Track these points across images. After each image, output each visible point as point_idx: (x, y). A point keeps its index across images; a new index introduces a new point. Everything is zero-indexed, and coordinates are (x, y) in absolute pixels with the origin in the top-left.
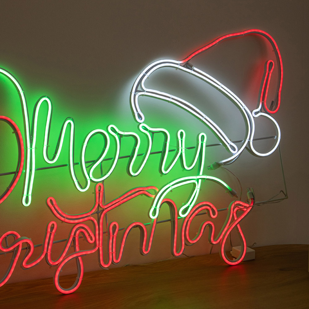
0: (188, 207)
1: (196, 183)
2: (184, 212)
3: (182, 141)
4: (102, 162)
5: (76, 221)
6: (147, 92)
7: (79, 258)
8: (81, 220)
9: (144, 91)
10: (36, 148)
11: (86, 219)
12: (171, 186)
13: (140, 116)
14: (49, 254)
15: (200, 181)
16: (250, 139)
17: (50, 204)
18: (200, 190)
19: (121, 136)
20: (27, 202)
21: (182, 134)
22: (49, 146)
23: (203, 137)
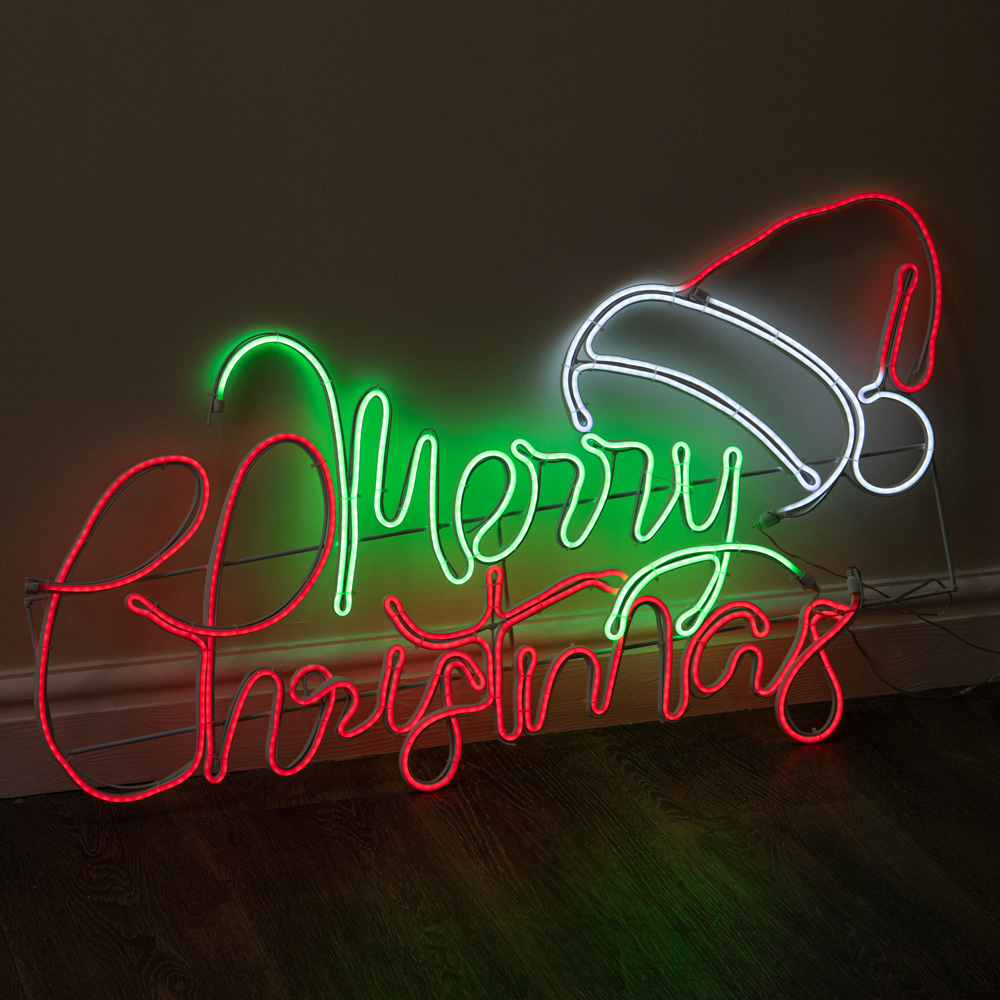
0: (698, 614)
1: (716, 560)
2: (688, 624)
3: (682, 467)
4: (500, 519)
5: (446, 645)
6: (598, 362)
7: (453, 720)
8: (456, 643)
9: (591, 361)
10: (359, 496)
11: (466, 640)
12: (654, 569)
13: (581, 417)
14: (389, 711)
15: (727, 555)
16: (852, 455)
17: (390, 610)
18: (728, 575)
19: (541, 463)
20: (343, 607)
21: (681, 453)
22: (386, 491)
23: (732, 457)
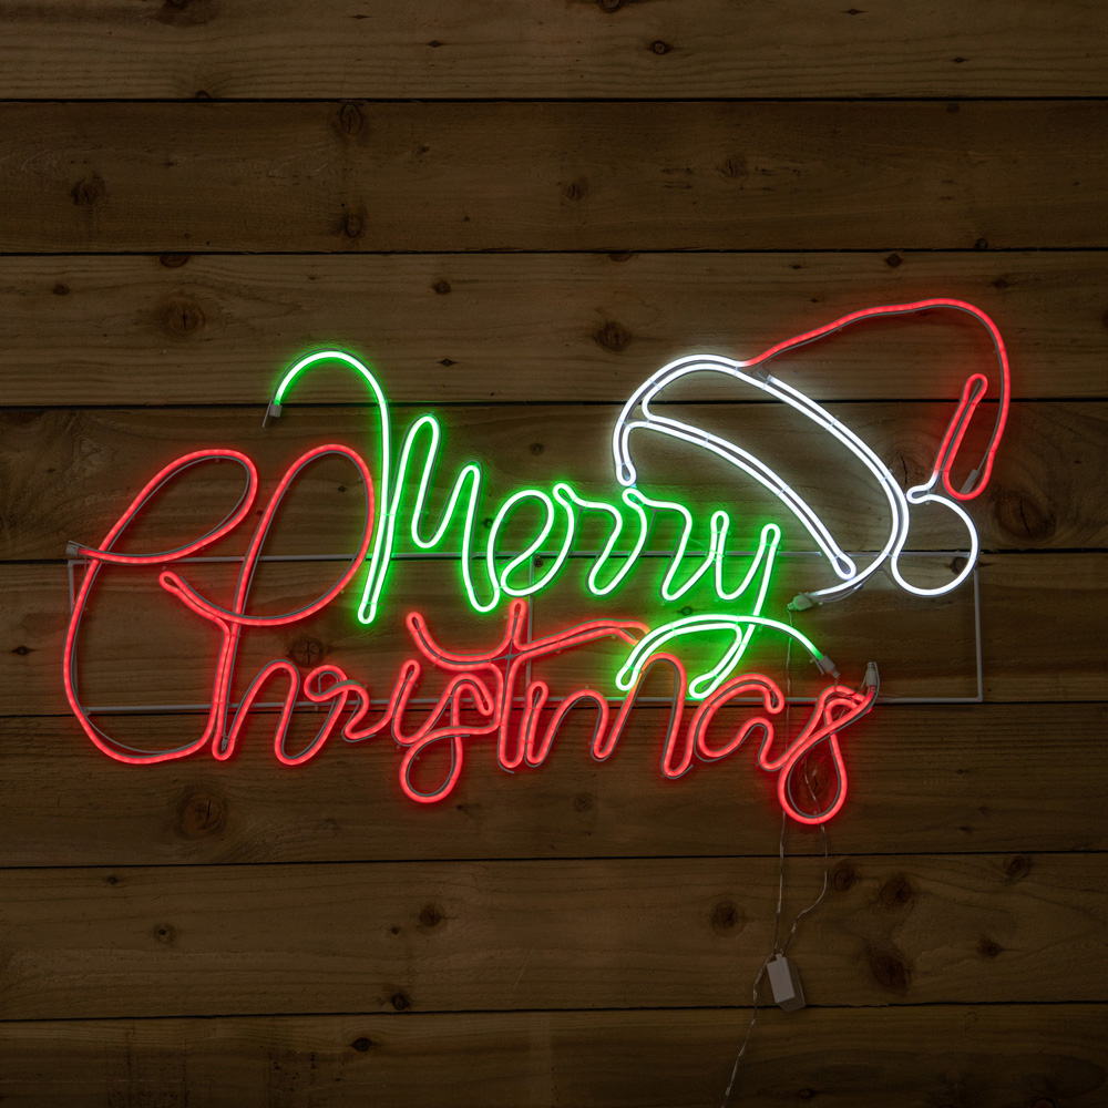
0: (714, 679)
1: (738, 630)
2: (702, 688)
3: (719, 535)
5: (461, 667)
6: (651, 422)
7: (457, 739)
8: (470, 667)
9: (645, 419)
10: (398, 512)
11: (481, 666)
12: (673, 629)
13: (626, 472)
14: (397, 720)
15: (751, 628)
16: (892, 552)
17: (411, 626)
19: (580, 509)
20: (366, 615)
21: (720, 521)
23: (771, 534)
